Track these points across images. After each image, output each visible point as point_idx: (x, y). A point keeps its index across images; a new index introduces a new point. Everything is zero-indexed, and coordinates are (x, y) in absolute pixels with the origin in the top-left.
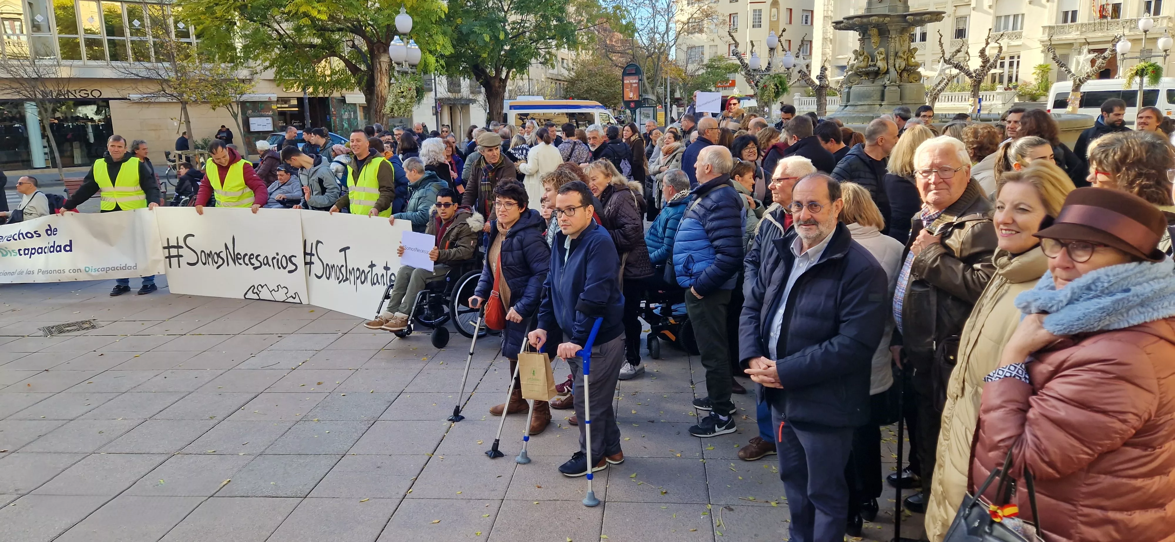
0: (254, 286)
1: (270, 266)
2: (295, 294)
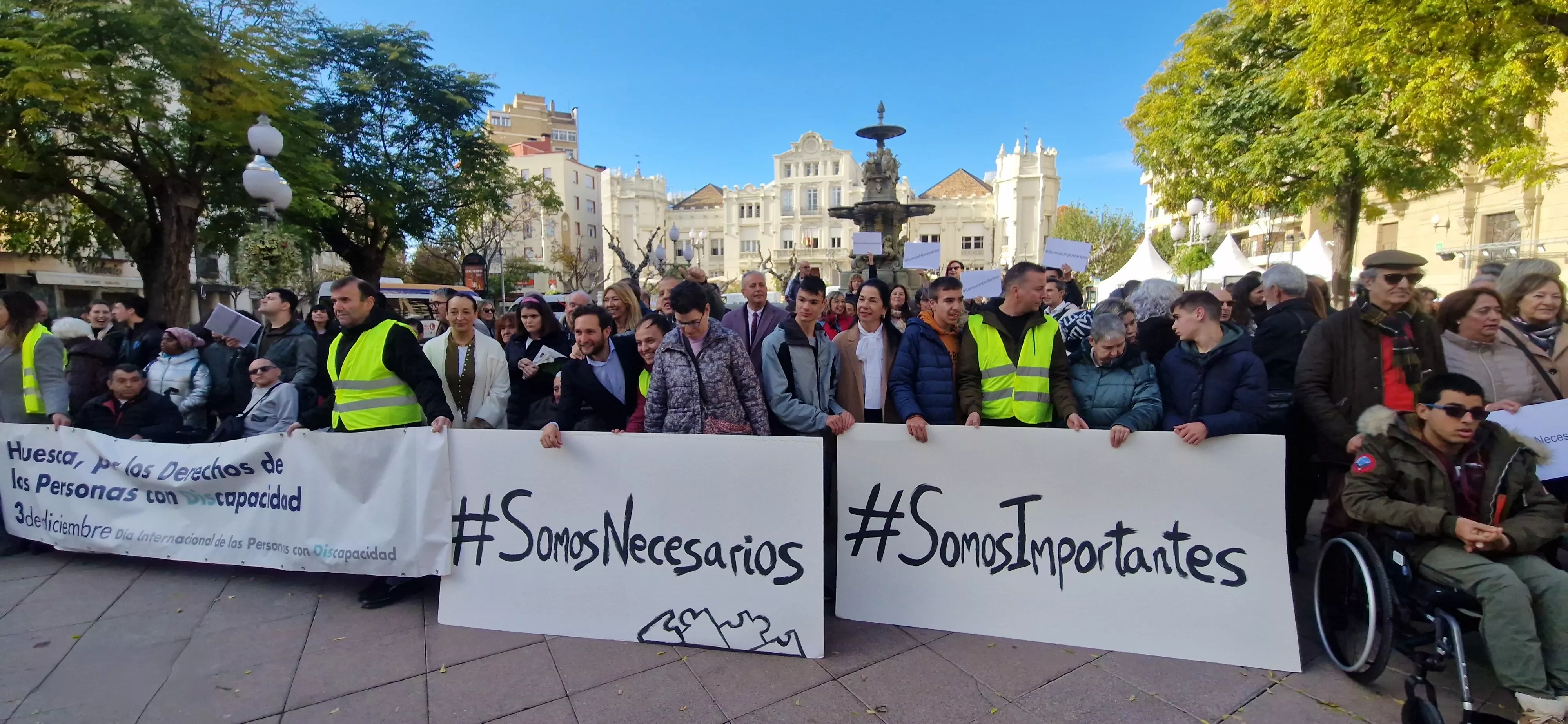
0: (671, 613)
1: (723, 566)
2: (788, 634)
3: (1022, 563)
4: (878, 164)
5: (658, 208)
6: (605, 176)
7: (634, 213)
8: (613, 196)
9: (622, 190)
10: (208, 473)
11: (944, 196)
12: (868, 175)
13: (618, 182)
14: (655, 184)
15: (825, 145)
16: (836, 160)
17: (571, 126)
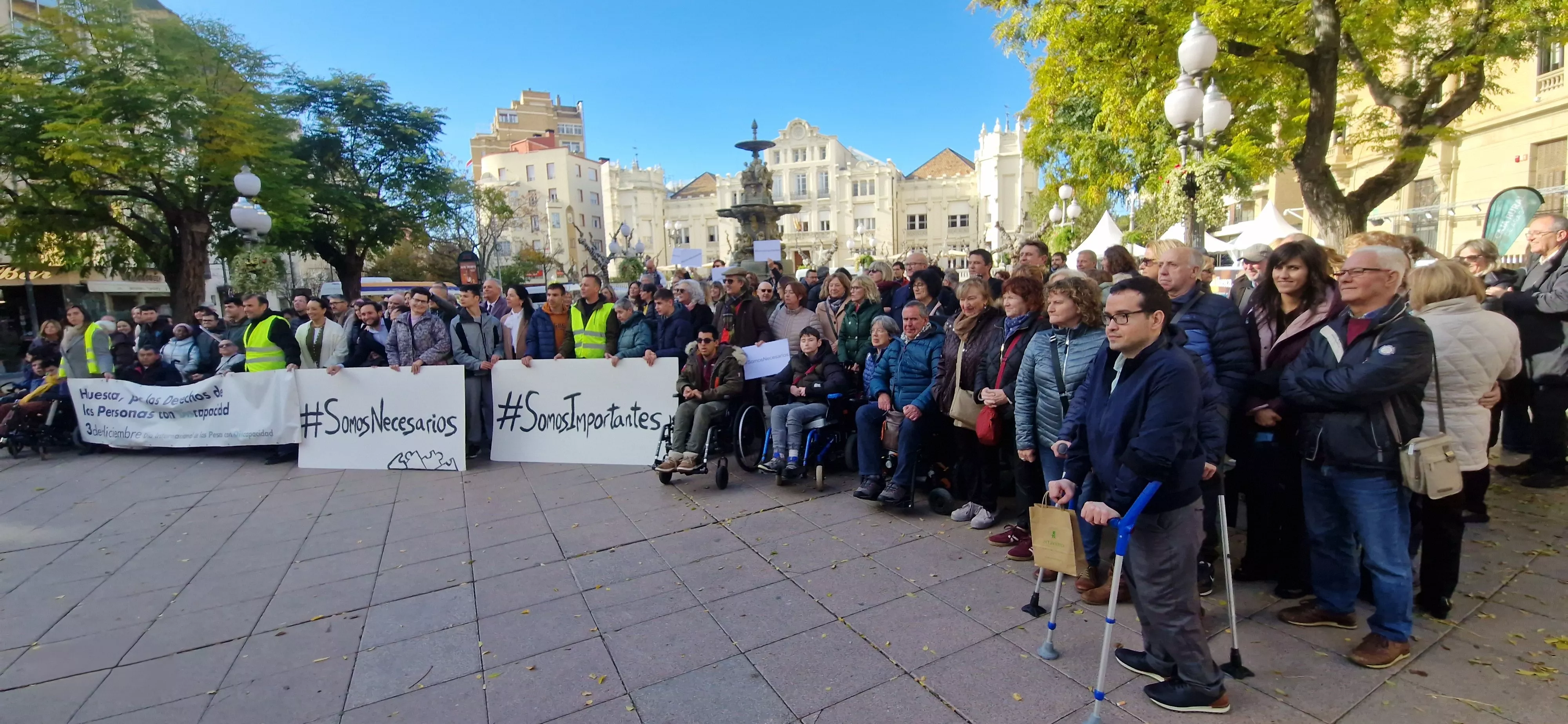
0: (402, 454)
1: (424, 429)
2: (451, 460)
3: (573, 426)
4: (753, 173)
5: (656, 198)
6: (605, 168)
7: (633, 203)
8: (612, 189)
9: (621, 182)
10: (188, 399)
11: (930, 177)
12: (745, 181)
13: (617, 174)
14: (652, 175)
15: (812, 132)
16: (822, 145)
17: (577, 120)
